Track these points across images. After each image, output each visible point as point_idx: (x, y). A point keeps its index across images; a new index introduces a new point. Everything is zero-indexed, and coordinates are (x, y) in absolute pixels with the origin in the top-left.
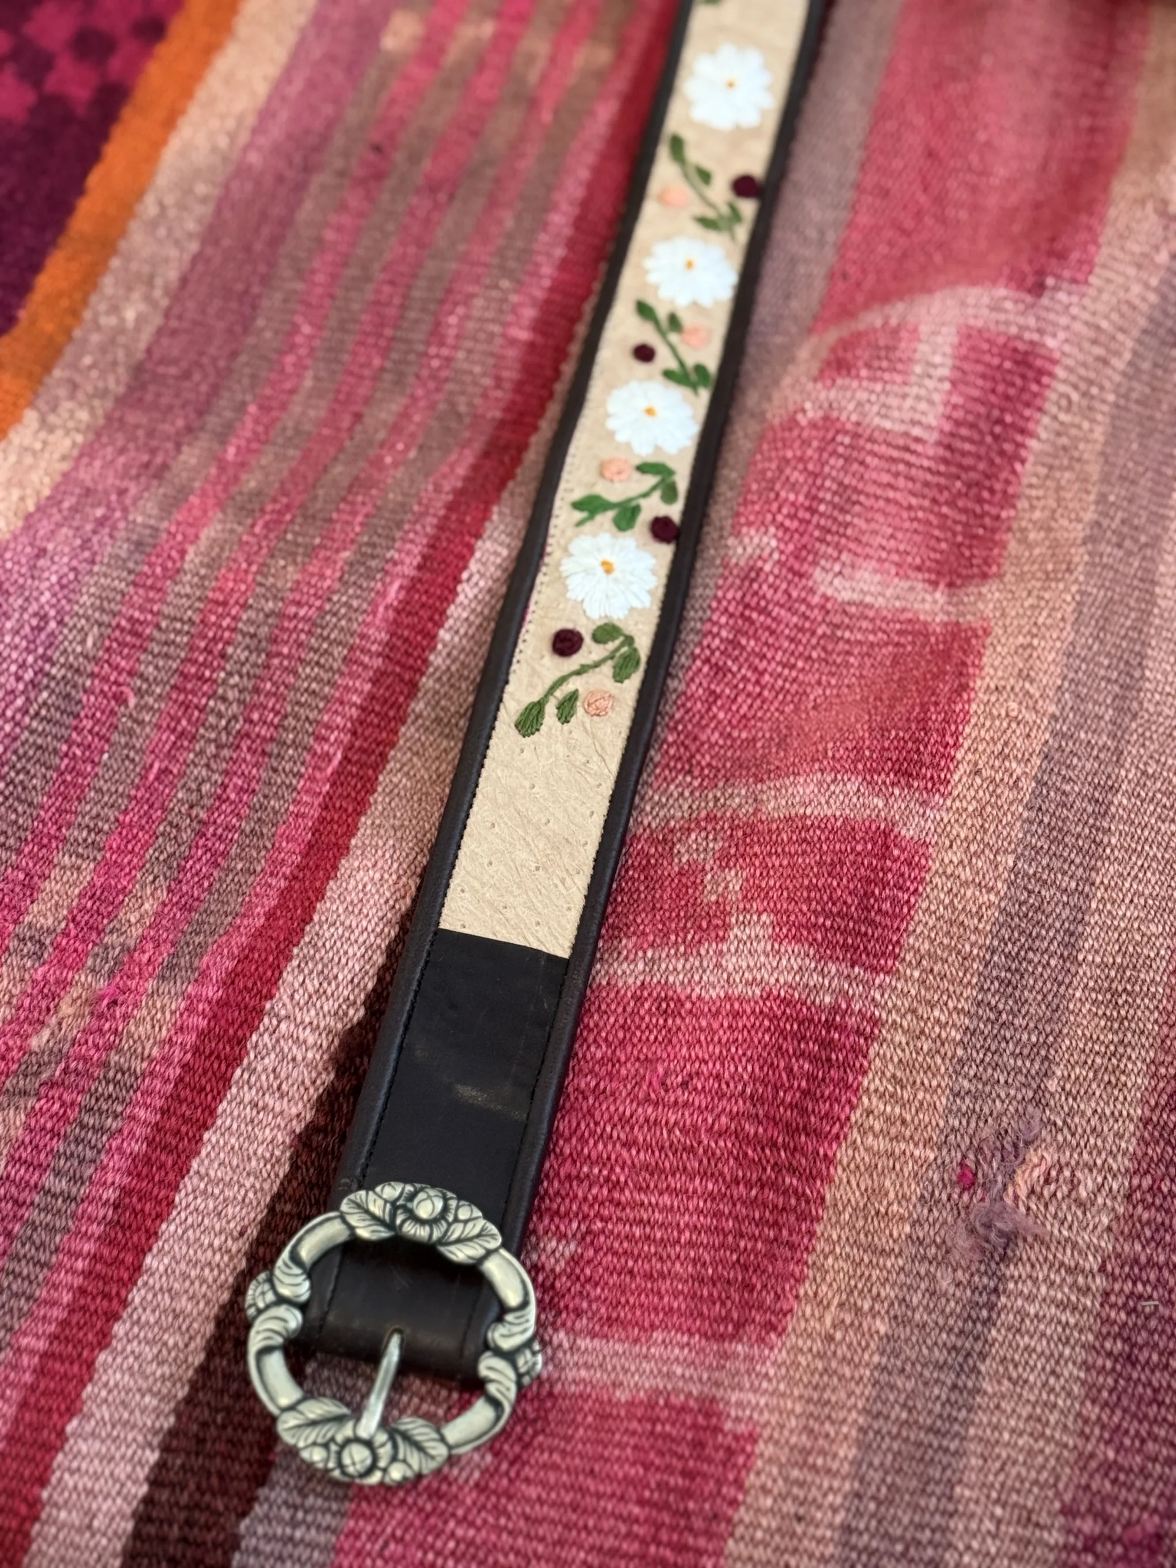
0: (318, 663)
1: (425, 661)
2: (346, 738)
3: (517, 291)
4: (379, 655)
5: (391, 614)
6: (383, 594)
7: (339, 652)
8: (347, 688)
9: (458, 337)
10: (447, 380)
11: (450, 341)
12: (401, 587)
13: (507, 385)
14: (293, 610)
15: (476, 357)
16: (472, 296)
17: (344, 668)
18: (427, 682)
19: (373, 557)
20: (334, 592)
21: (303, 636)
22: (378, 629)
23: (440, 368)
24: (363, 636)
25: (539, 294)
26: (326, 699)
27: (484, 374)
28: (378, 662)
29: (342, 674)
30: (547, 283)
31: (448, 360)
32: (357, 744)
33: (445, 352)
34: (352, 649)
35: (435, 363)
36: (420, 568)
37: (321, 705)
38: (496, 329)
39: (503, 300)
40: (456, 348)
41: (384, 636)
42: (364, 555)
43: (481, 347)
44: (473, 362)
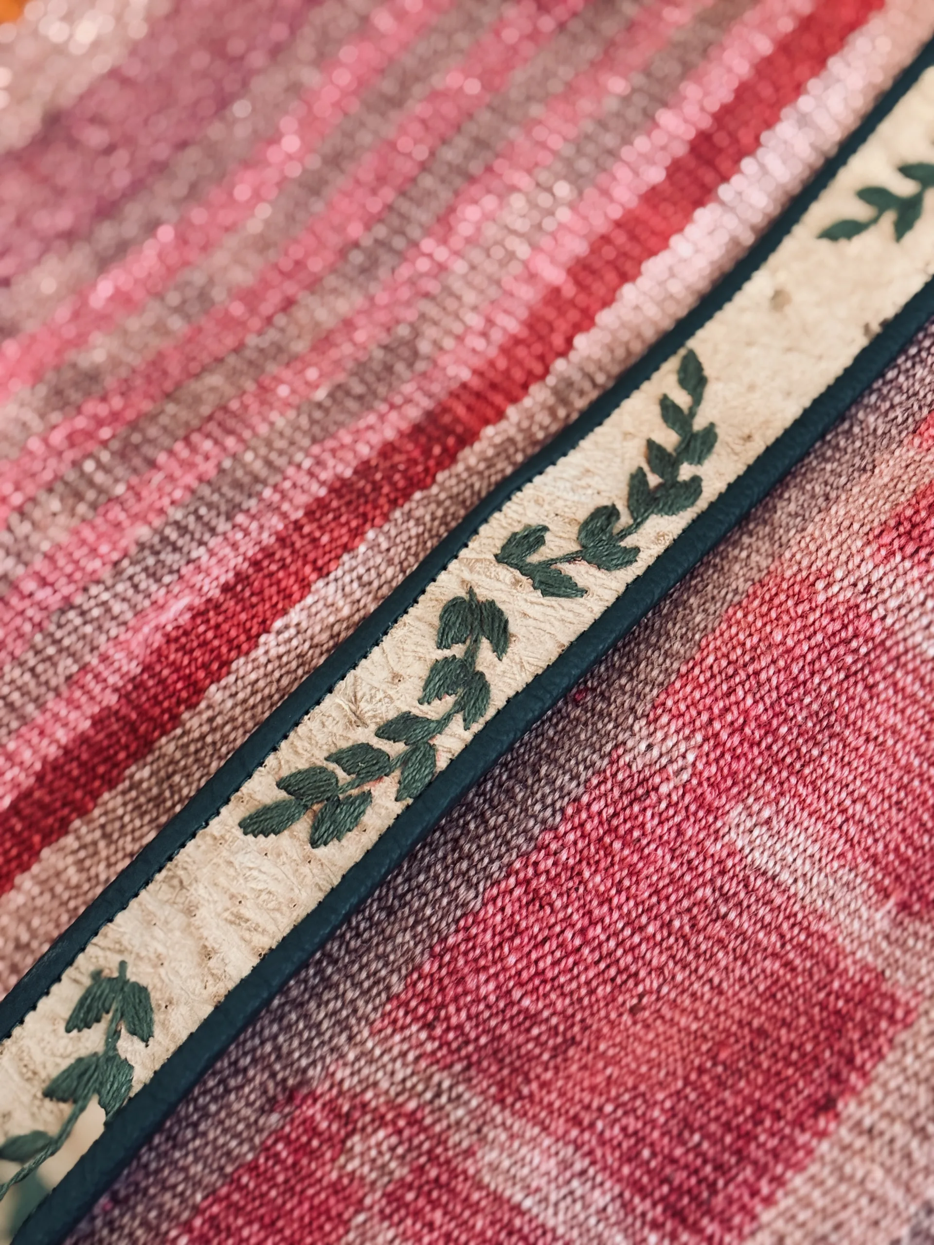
0: (32, 670)
1: (176, 719)
2: (27, 782)
3: (572, 206)
4: (116, 690)
5: (158, 640)
6: (161, 608)
7: (67, 665)
8: (56, 717)
9: (469, 241)
10: (427, 295)
11: (456, 242)
12: (190, 608)
13: (497, 336)
14: (29, 586)
15: (478, 279)
16: (513, 189)
17: (64, 689)
18: (167, 746)
19: (176, 549)
20: (98, 582)
21: (27, 628)
22: (131, 657)
23: (426, 274)
24: (104, 658)
25: (600, 225)
26: (24, 719)
27: (475, 308)
28: (111, 699)
29: (58, 695)
30: (616, 213)
31: (442, 268)
32: (37, 794)
33: (441, 254)
34: (84, 668)
35: (423, 265)
36: (226, 588)
37: (14, 725)
38: (523, 250)
39: (551, 213)
40: (457, 253)
41: (134, 668)
42: (164, 539)
43: (490, 267)
44: (470, 284)
